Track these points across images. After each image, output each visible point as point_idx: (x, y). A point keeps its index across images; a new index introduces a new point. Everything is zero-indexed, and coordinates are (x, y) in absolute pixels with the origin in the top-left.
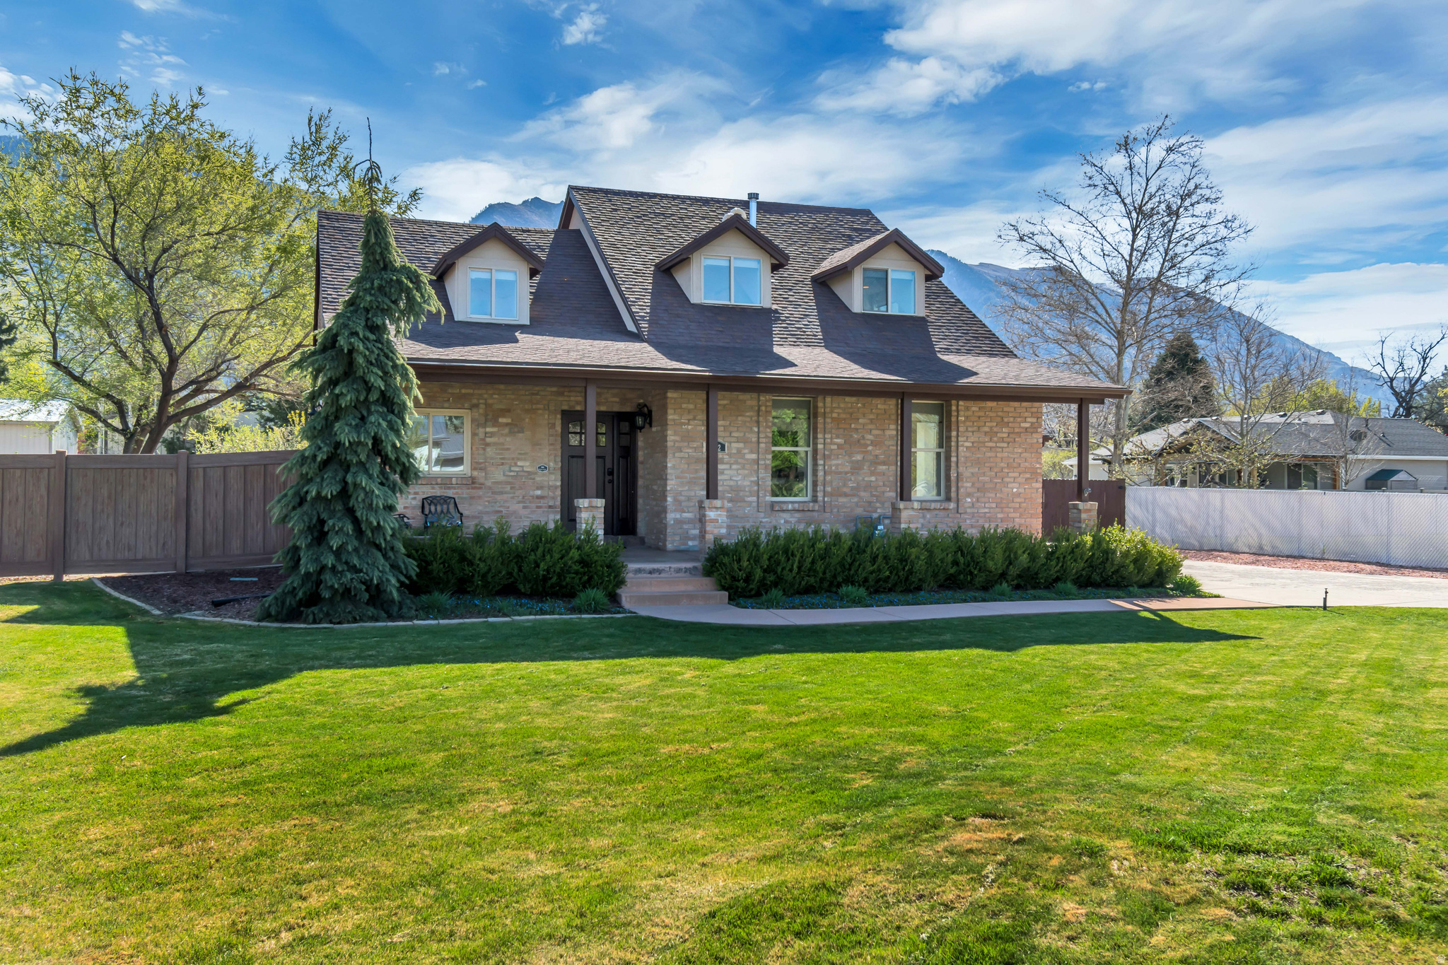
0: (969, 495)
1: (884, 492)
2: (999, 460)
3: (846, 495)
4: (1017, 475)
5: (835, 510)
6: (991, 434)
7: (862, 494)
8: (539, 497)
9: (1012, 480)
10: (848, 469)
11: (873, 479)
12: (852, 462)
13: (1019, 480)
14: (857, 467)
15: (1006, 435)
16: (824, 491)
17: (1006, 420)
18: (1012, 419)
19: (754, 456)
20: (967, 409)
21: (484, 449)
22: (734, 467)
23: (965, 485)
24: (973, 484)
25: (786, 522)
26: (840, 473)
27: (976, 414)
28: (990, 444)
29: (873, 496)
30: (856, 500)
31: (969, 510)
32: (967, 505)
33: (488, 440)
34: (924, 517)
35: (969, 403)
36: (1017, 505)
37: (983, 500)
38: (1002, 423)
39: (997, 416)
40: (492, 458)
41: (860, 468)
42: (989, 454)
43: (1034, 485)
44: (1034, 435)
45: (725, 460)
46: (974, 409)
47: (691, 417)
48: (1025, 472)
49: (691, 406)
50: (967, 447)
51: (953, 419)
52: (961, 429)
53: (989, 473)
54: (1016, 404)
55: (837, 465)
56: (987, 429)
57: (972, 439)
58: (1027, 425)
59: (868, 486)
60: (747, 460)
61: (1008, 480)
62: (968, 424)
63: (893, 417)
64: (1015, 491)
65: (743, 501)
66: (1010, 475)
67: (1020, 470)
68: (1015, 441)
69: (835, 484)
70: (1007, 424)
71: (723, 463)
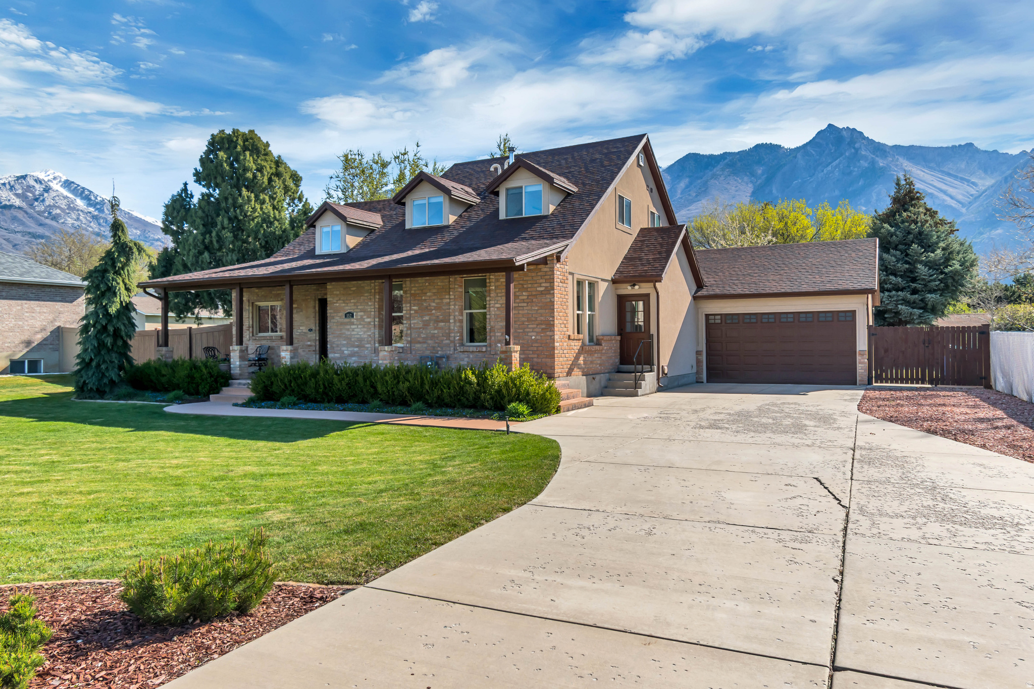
1: (442, 341)
2: (520, 316)
3: (419, 342)
4: (535, 326)
7: (430, 342)
9: (531, 330)
10: (421, 326)
11: (436, 332)
12: (423, 321)
13: (537, 330)
14: (426, 324)
15: (525, 297)
16: (407, 340)
17: (525, 286)
18: (530, 286)
22: (359, 326)
24: (502, 334)
26: (417, 328)
29: (436, 343)
30: (425, 345)
31: (500, 352)
32: (499, 348)
34: (468, 357)
36: (535, 349)
38: (523, 289)
41: (428, 325)
43: (548, 333)
44: (548, 296)
45: (355, 323)
47: (338, 299)
48: (542, 324)
49: (338, 292)
50: (497, 308)
52: (493, 295)
54: (533, 274)
55: (414, 323)
58: (542, 289)
59: (433, 337)
60: (366, 322)
61: (528, 330)
62: (498, 291)
63: (448, 290)
64: (533, 337)
65: (364, 347)
66: (530, 326)
67: (537, 322)
68: (532, 302)
69: (413, 336)
70: (526, 290)
71: (354, 325)
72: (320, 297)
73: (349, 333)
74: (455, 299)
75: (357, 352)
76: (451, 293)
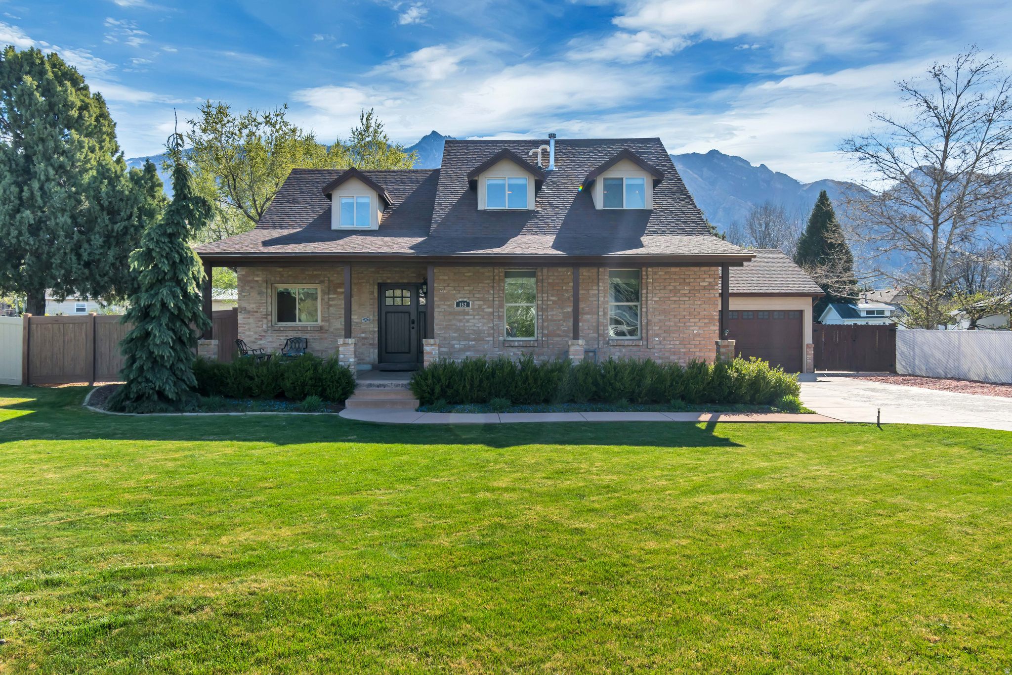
0: (657, 335)
1: (588, 334)
2: (682, 310)
3: (559, 336)
4: (697, 320)
5: (551, 346)
6: (675, 291)
8: (363, 338)
9: (693, 324)
10: (561, 318)
13: (699, 324)
15: (687, 292)
16: (542, 333)
17: (687, 281)
18: (692, 280)
19: (490, 310)
20: (655, 273)
21: (328, 309)
22: (477, 317)
23: (654, 328)
24: (660, 327)
25: (515, 354)
26: (555, 320)
27: (663, 277)
28: (674, 299)
31: (656, 346)
32: (655, 343)
33: (331, 302)
34: (620, 351)
35: (656, 269)
36: (698, 343)
37: (668, 339)
38: (684, 283)
39: (680, 278)
40: (333, 314)
42: (672, 306)
43: (712, 328)
44: (712, 291)
45: (470, 313)
46: (660, 273)
47: (446, 285)
48: (705, 319)
49: (446, 278)
50: (655, 301)
51: (644, 281)
52: (650, 288)
53: (673, 320)
54: (696, 269)
55: (553, 315)
56: (671, 288)
57: (659, 295)
58: (706, 284)
60: (486, 312)
61: (689, 324)
62: (656, 284)
63: (596, 281)
64: (695, 332)
65: (483, 340)
66: (691, 320)
67: (699, 317)
68: (695, 296)
69: (550, 328)
70: (688, 284)
71: (469, 315)
72: (380, 281)
73: (462, 324)
74: (604, 291)
75: (473, 346)
76: (601, 284)
